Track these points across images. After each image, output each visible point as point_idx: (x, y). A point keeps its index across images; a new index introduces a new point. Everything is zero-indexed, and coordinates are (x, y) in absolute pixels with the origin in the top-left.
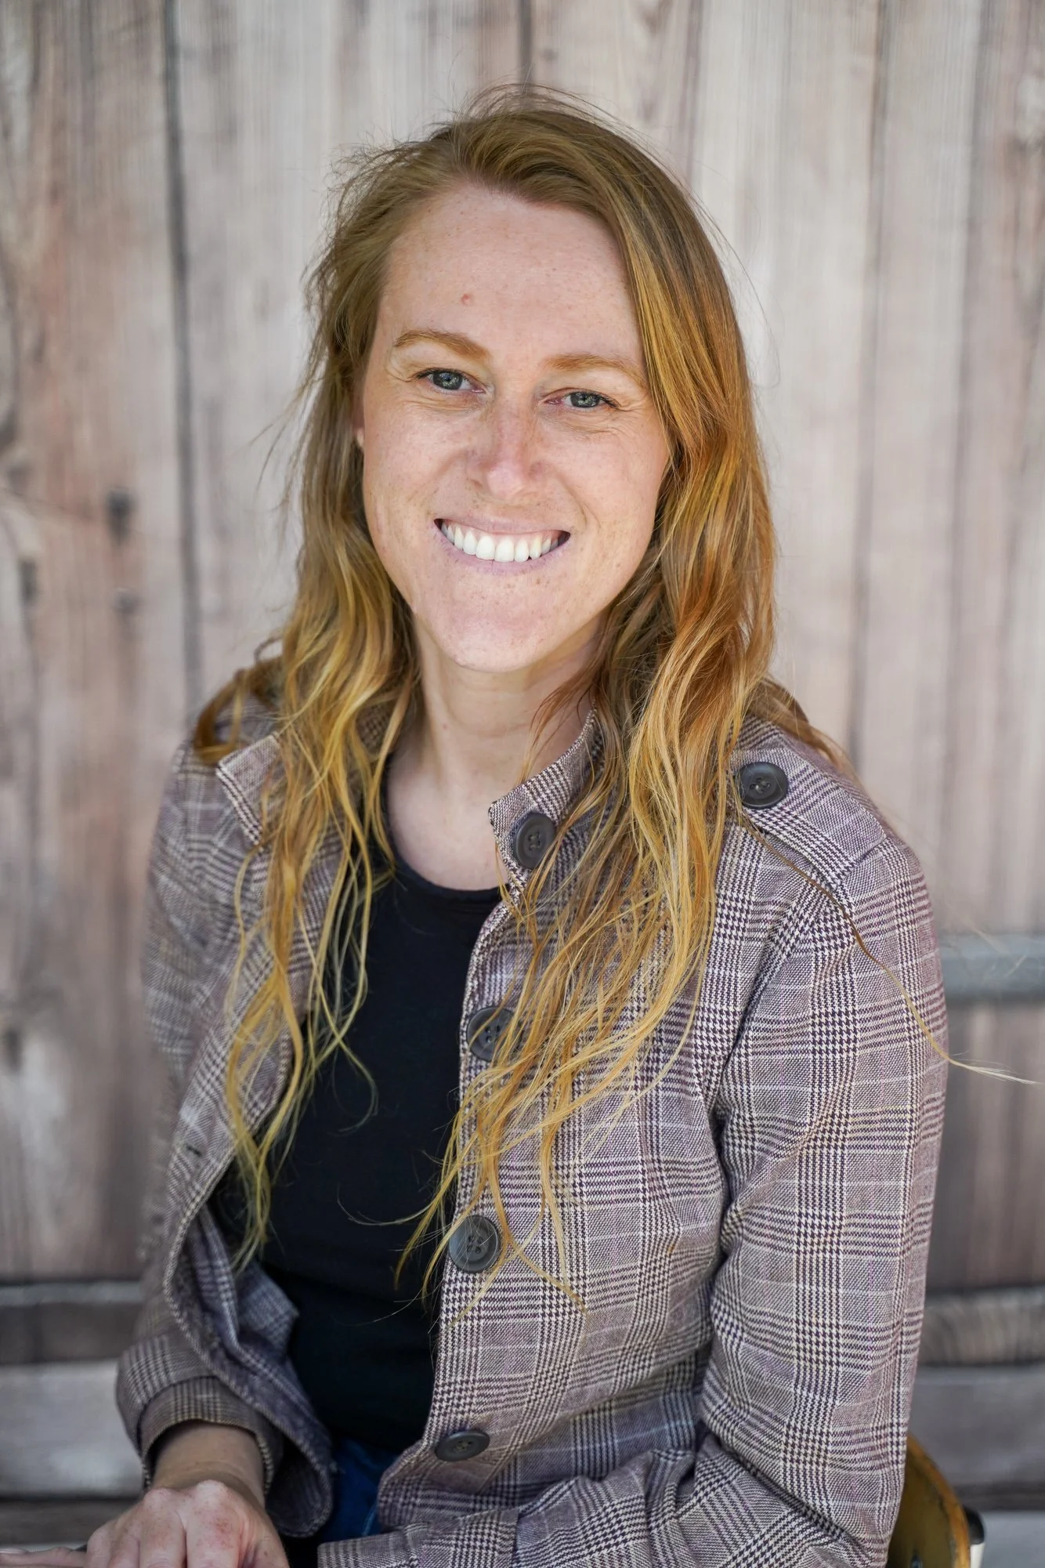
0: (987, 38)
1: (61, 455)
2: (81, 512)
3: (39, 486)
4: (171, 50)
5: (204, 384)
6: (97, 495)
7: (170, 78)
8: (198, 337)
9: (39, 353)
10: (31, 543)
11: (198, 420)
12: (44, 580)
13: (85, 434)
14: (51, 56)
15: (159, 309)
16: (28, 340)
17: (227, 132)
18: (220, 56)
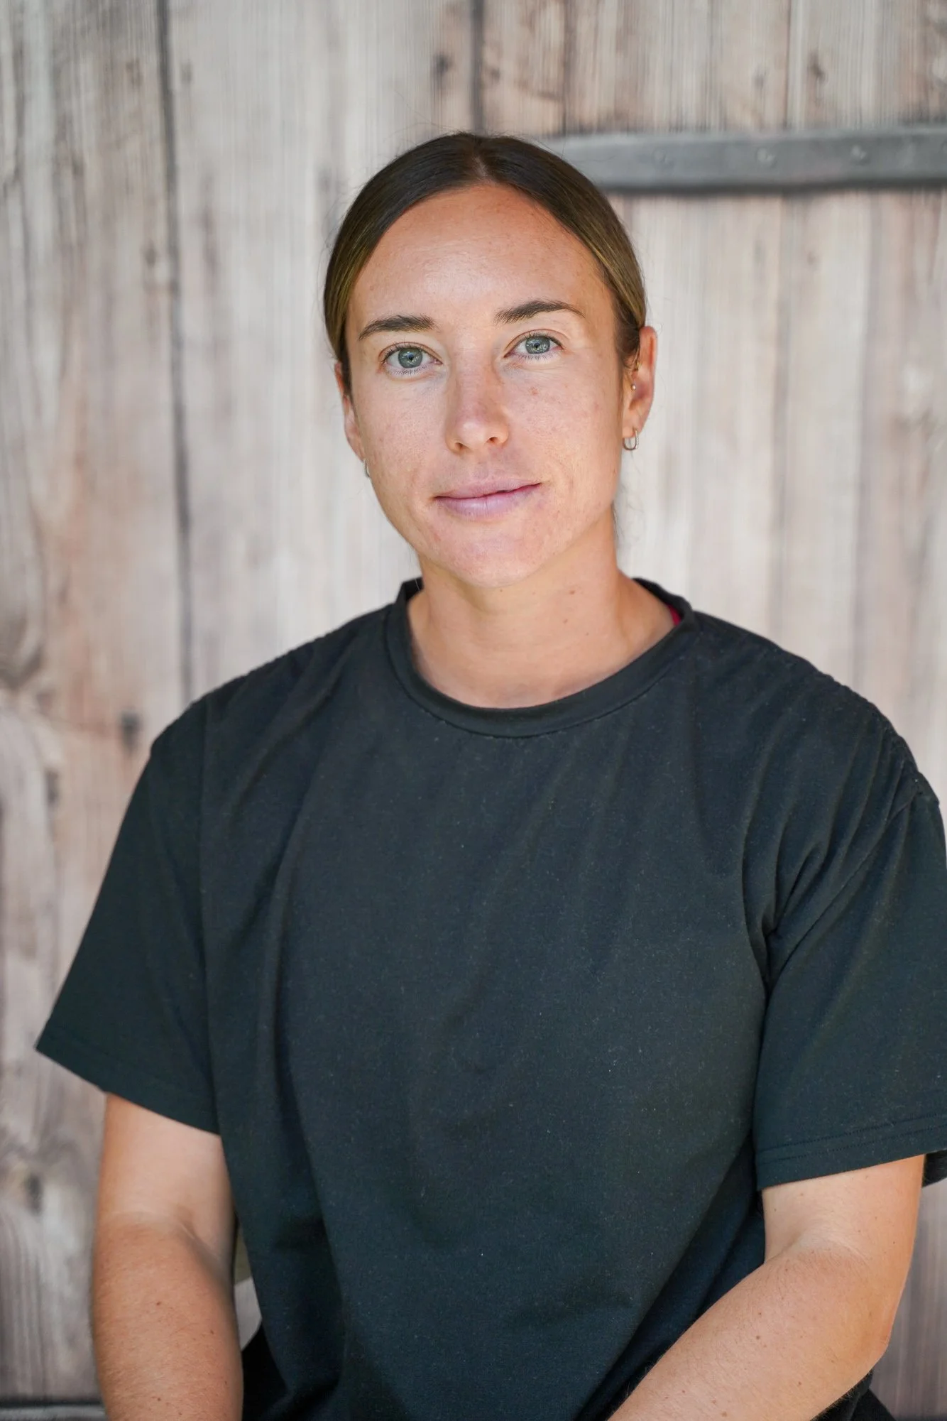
0: (872, 334)
1: (80, 683)
2: (99, 729)
3: (61, 707)
4: (177, 342)
5: (203, 619)
6: (112, 715)
7: (176, 367)
8: (199, 581)
9: (63, 596)
10: (55, 755)
11: (198, 651)
12: (65, 786)
13: (102, 664)
14: (77, 350)
15: (166, 556)
16: (54, 583)
17: (225, 409)
18: (218, 347)
